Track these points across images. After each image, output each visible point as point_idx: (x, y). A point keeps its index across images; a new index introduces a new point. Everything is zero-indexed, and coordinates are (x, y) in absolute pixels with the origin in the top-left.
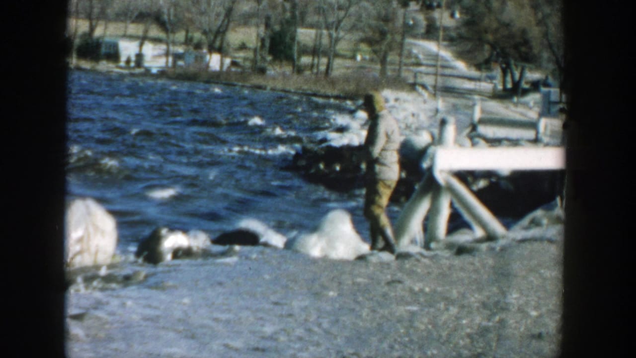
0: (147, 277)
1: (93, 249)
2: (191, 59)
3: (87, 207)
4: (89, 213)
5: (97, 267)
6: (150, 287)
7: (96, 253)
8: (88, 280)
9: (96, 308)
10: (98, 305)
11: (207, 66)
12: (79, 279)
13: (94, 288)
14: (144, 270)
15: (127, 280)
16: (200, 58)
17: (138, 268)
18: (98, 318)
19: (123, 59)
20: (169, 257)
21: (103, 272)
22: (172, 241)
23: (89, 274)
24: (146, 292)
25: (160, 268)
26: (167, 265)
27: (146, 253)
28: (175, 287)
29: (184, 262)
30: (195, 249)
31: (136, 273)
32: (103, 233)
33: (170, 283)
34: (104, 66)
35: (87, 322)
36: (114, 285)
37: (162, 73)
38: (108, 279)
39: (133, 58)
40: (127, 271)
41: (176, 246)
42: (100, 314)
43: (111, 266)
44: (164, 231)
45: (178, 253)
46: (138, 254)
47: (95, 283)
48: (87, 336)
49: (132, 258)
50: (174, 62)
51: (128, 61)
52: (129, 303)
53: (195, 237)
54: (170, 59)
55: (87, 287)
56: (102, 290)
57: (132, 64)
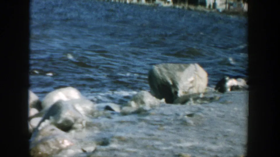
0: (220, 98)
1: (197, 86)
2: (236, 5)
3: (196, 67)
4: (196, 70)
5: (199, 94)
7: (199, 87)
8: (195, 99)
10: (199, 110)
12: (191, 99)
13: (198, 103)
14: (218, 95)
15: (212, 100)
16: (240, 5)
17: (216, 95)
18: (199, 116)
19: (208, 5)
20: (229, 90)
21: (201, 96)
22: (231, 82)
23: (195, 97)
25: (225, 94)
26: (228, 93)
27: (219, 88)
30: (240, 87)
31: (215, 97)
32: (201, 78)
33: (230, 101)
34: (200, 8)
36: (205, 102)
37: (224, 12)
38: (204, 99)
40: (212, 95)
41: (232, 85)
42: (200, 114)
43: (205, 93)
44: (227, 78)
46: (216, 89)
47: (198, 101)
48: (194, 124)
49: (213, 90)
50: (229, 8)
51: (210, 6)
52: (212, 109)
53: (240, 81)
54: (227, 6)
55: (194, 103)
56: (201, 104)
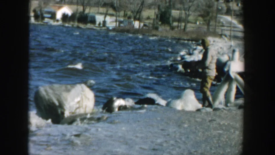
0: (107, 118)
1: (84, 107)
2: (126, 23)
3: (82, 88)
4: (83, 91)
5: (86, 114)
6: (108, 123)
7: (86, 108)
8: (82, 120)
9: (85, 132)
10: (87, 130)
11: (133, 26)
12: (78, 119)
13: (85, 123)
14: (106, 115)
15: (99, 120)
16: (130, 23)
17: (103, 115)
18: (86, 136)
19: (97, 23)
20: (117, 110)
21: (89, 116)
22: (119, 102)
23: (82, 117)
24: (107, 125)
27: (107, 108)
28: (119, 123)
29: (123, 112)
30: (128, 106)
31: (103, 117)
32: (89, 99)
33: (117, 121)
34: (89, 26)
35: (82, 138)
36: (93, 122)
37: (114, 30)
38: (91, 119)
39: (102, 23)
40: (99, 116)
41: (120, 105)
42: (87, 134)
43: (92, 114)
44: (115, 98)
45: (121, 108)
46: (103, 108)
47: (85, 121)
48: (82, 144)
49: (101, 110)
50: (119, 24)
51: (100, 24)
52: (100, 129)
53: (128, 101)
54: (118, 23)
55: (81, 123)
56: (88, 124)
57: (101, 25)
